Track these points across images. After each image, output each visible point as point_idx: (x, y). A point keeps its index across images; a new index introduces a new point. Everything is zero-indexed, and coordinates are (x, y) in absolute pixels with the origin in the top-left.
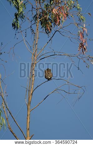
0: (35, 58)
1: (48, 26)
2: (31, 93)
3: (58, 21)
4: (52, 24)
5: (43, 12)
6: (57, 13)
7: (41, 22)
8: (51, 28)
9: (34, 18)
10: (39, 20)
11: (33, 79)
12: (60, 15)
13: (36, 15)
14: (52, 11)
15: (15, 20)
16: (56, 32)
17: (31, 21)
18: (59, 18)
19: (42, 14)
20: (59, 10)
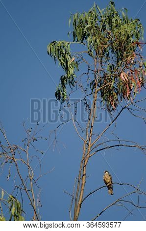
0: (89, 148)
1: (112, 100)
2: (79, 204)
3: (128, 92)
4: (119, 97)
5: (105, 77)
6: (128, 80)
7: (102, 92)
8: (116, 102)
9: (91, 85)
10: (97, 89)
11: (84, 182)
12: (132, 83)
13: (94, 81)
14: (119, 76)
15: (60, 87)
16: (123, 109)
17: (86, 91)
18: (130, 88)
19: (103, 79)
20: (131, 74)
